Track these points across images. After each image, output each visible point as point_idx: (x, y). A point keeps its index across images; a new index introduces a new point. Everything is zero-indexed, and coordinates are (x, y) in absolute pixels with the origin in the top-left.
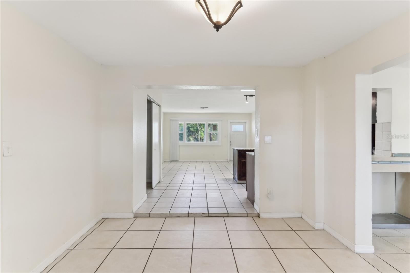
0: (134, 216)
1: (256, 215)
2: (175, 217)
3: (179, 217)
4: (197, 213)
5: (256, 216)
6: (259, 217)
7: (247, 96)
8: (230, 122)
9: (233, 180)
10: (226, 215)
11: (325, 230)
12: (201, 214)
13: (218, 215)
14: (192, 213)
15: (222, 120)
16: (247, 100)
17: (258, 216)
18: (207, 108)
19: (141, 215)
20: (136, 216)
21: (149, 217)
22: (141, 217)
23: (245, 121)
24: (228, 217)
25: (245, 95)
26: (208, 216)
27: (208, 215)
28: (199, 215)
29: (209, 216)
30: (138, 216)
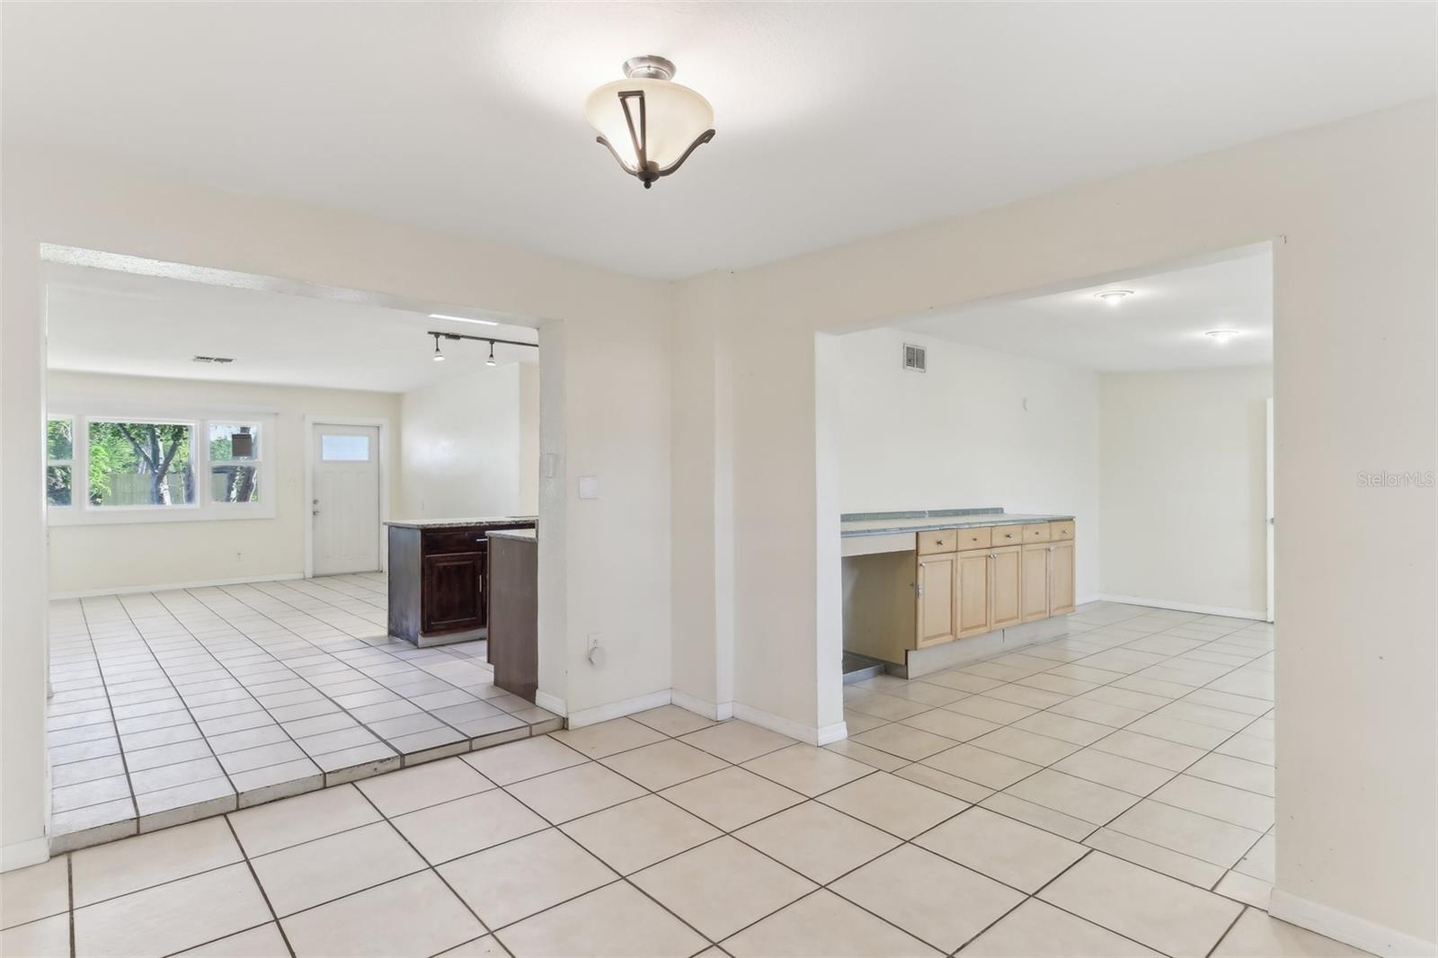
0: (50, 850)
1: (555, 725)
2: (265, 803)
3: (283, 798)
4: (358, 766)
5: (556, 728)
6: (567, 729)
7: (437, 335)
8: (314, 424)
9: (390, 640)
10: (466, 746)
11: (737, 719)
12: (377, 765)
13: (435, 754)
14: (338, 771)
15: (277, 414)
16: (438, 350)
17: (564, 725)
18: (230, 360)
19: (91, 839)
20: (61, 848)
21: (138, 834)
22: (94, 846)
23: (376, 422)
24: (471, 751)
25: (430, 333)
26: (403, 767)
27: (402, 762)
28: (368, 770)
29: (406, 765)
30: (74, 848)
